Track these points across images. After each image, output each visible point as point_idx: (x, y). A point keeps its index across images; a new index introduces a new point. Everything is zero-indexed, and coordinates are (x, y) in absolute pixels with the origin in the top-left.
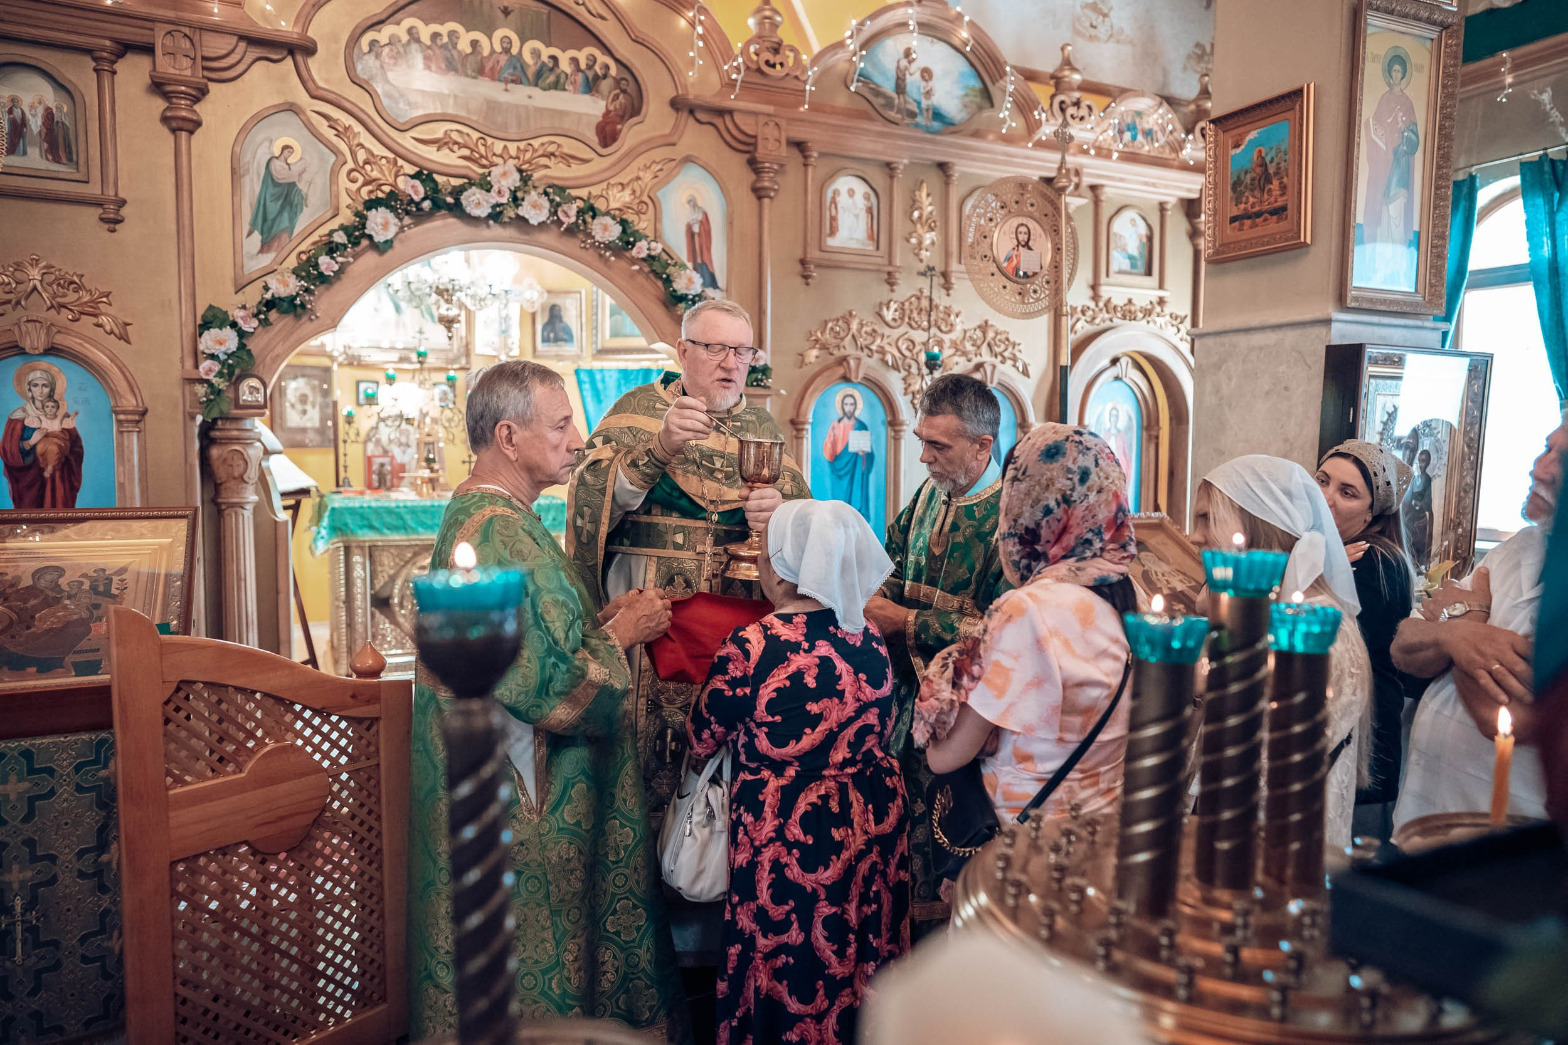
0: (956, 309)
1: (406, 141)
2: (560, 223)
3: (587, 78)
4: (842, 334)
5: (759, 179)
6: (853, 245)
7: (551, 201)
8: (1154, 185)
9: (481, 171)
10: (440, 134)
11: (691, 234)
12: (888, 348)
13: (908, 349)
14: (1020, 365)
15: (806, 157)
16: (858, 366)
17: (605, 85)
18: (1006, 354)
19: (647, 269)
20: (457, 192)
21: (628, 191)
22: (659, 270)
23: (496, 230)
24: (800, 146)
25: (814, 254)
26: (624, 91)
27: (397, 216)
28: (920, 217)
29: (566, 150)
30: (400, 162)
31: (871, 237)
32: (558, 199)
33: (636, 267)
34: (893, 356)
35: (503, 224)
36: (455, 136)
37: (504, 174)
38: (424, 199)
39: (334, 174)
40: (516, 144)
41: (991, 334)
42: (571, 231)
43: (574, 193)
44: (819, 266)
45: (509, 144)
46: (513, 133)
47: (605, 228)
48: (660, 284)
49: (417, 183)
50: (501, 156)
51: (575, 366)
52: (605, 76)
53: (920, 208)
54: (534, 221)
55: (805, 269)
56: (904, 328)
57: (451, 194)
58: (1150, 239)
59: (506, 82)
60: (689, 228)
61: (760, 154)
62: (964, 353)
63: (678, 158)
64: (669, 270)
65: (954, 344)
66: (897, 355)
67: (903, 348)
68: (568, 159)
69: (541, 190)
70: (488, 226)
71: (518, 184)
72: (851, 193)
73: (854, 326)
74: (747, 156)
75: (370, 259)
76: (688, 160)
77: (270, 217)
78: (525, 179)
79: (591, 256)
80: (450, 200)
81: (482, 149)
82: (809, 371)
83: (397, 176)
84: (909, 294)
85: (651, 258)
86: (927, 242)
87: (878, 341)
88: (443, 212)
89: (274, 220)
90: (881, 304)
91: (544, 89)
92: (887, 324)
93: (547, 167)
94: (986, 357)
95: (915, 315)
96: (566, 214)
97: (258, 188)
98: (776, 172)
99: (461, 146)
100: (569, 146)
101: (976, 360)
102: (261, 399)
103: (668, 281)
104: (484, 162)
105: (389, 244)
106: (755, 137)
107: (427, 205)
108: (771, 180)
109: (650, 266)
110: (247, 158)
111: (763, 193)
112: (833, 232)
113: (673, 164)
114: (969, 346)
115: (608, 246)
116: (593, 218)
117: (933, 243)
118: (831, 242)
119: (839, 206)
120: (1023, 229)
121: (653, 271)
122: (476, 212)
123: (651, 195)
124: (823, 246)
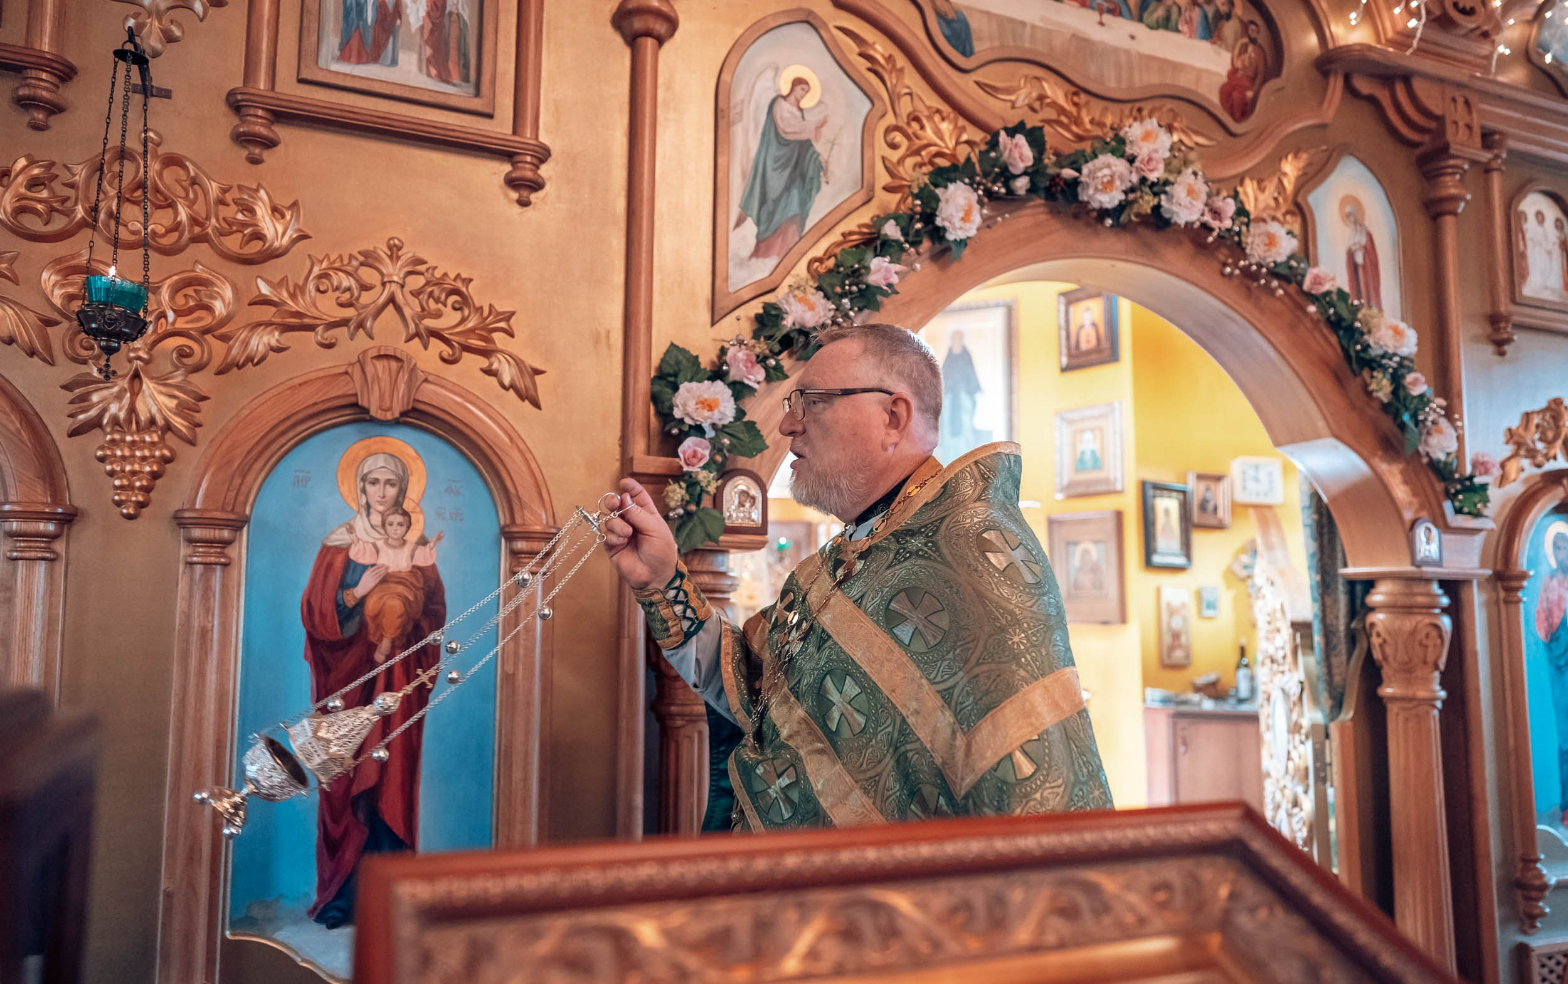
2: (1207, 228)
3: (1206, 17)
6: (1547, 296)
11: (1353, 267)
15: (1491, 157)
17: (1230, 29)
21: (1271, 192)
22: (1345, 315)
24: (1485, 139)
25: (1504, 307)
26: (1253, 41)
27: (979, 199)
29: (1186, 123)
33: (1312, 309)
37: (1147, 137)
38: (1023, 173)
39: (867, 129)
40: (1119, 107)
42: (1218, 245)
44: (1517, 325)
47: (1271, 241)
48: (1337, 338)
49: (1018, 141)
50: (1098, 124)
52: (1228, 16)
54: (1179, 221)
55: (1497, 330)
59: (1101, 12)
60: (1351, 255)
61: (1452, 144)
64: (1362, 315)
68: (1191, 135)
69: (1194, 169)
70: (1100, 229)
72: (1540, 218)
73: (1566, 422)
77: (772, 194)
78: (1174, 147)
80: (1068, 174)
82: (1515, 493)
88: (1038, 200)
89: (777, 201)
91: (1151, 28)
96: (1217, 214)
97: (754, 145)
102: (756, 515)
103: (1353, 334)
105: (965, 246)
106: (1442, 120)
107: (1023, 184)
108: (1457, 185)
110: (739, 95)
111: (1439, 207)
112: (1524, 275)
115: (1274, 271)
116: (1247, 225)
118: (1525, 290)
119: (1528, 236)
123: (1300, 200)
124: (1517, 295)
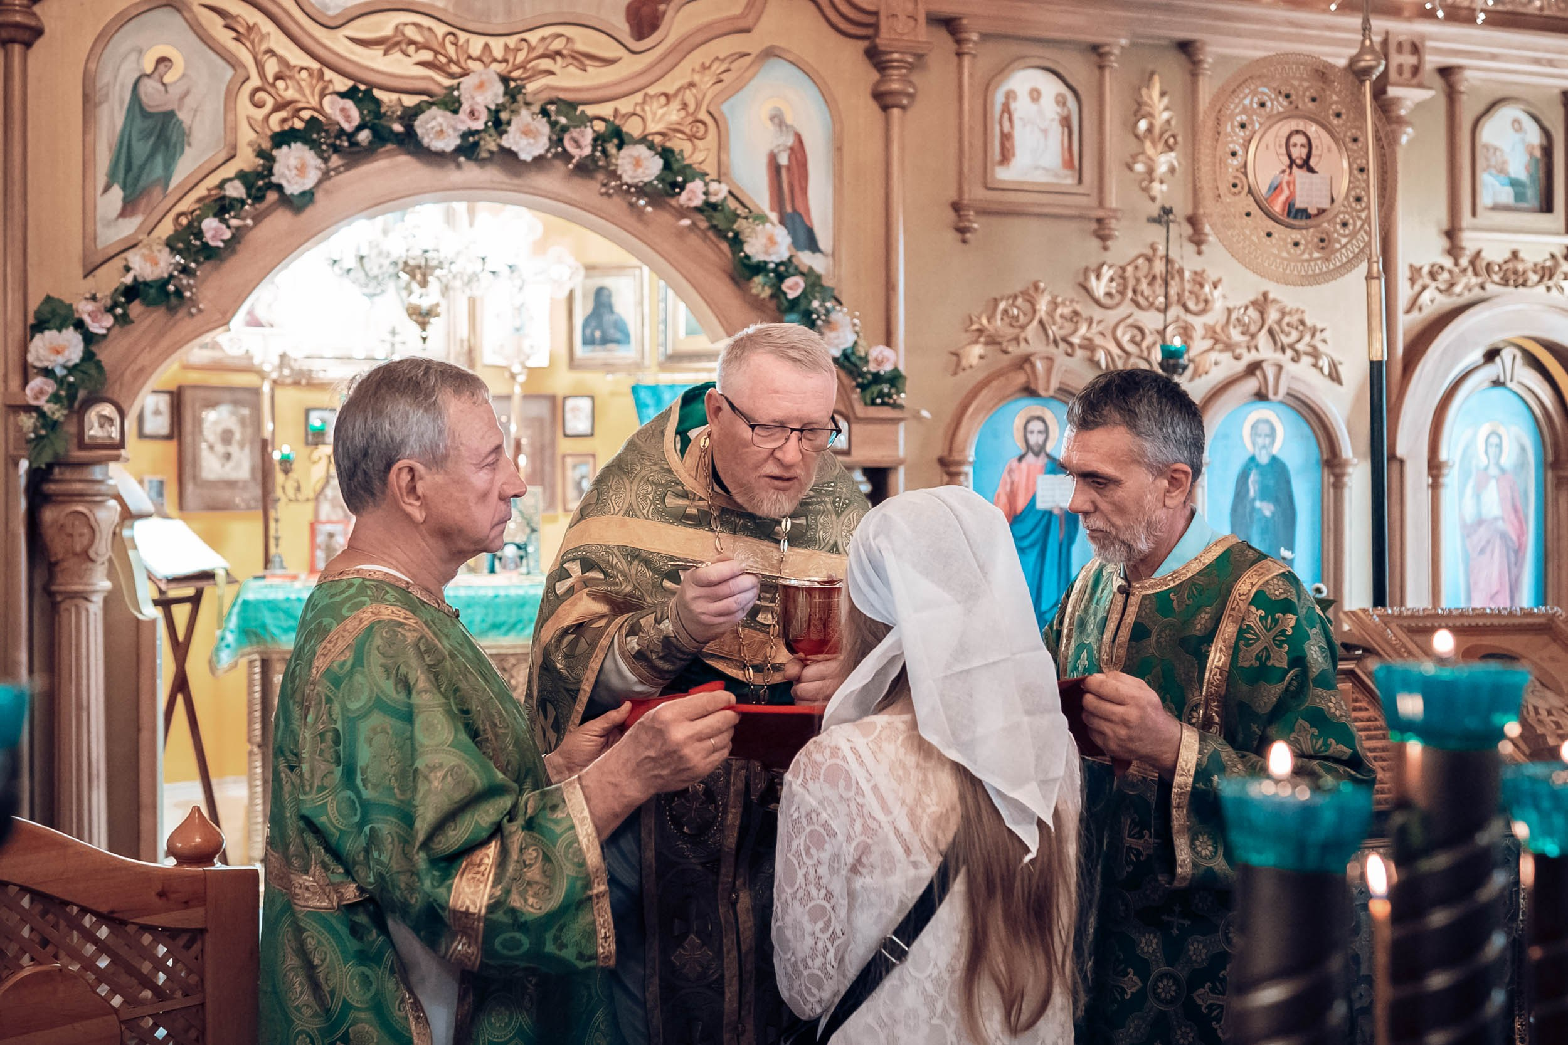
0: (1212, 275)
1: (338, 43)
2: (566, 156)
4: (1022, 320)
5: (884, 79)
6: (1040, 177)
7: (553, 124)
8: (1551, 63)
9: (448, 82)
10: (388, 31)
11: (775, 169)
12: (1098, 340)
13: (1132, 340)
14: (1324, 363)
15: (959, 42)
16: (1049, 371)
18: (1300, 347)
19: (703, 225)
20: (410, 116)
21: (675, 105)
22: (722, 226)
23: (471, 172)
24: (950, 25)
25: (975, 193)
27: (320, 154)
28: (1150, 130)
29: (580, 46)
30: (328, 74)
31: (1068, 164)
32: (563, 120)
33: (686, 222)
34: (1109, 353)
35: (482, 162)
36: (411, 33)
37: (481, 86)
38: (360, 128)
39: (231, 96)
40: (502, 41)
41: (1273, 315)
42: (585, 169)
43: (590, 110)
44: (985, 212)
45: (492, 41)
46: (498, 23)
47: (637, 163)
48: (725, 246)
49: (349, 104)
50: (479, 59)
51: (632, 381)
53: (1150, 115)
54: (526, 156)
55: (961, 217)
56: (1126, 308)
57: (400, 119)
58: (1547, 151)
60: (773, 158)
61: (884, 39)
62: (1229, 347)
63: (755, 51)
64: (740, 225)
65: (1211, 333)
66: (1115, 351)
67: (1125, 340)
68: (581, 59)
69: (536, 108)
70: (459, 166)
71: (501, 100)
72: (1035, 95)
73: (1043, 306)
74: (863, 45)
75: (281, 220)
76: (770, 53)
77: (137, 162)
78: (513, 91)
79: (616, 204)
80: (398, 128)
81: (451, 50)
82: (967, 380)
83: (322, 95)
84: (1134, 252)
85: (710, 208)
86: (1162, 168)
87: (1083, 329)
88: (390, 146)
89: (142, 168)
90: (1086, 270)
92: (1097, 302)
93: (551, 73)
94: (1265, 351)
95: (1144, 286)
96: (578, 145)
97: (119, 122)
98: (911, 67)
99: (419, 47)
100: (584, 40)
101: (1249, 358)
102: (115, 434)
103: (737, 242)
104: (455, 69)
105: (308, 197)
106: (876, 14)
107: (364, 136)
108: (904, 79)
109: (709, 219)
110: (105, 78)
111: (890, 100)
112: (1006, 157)
113: (747, 60)
114: (1236, 335)
115: (642, 190)
116: (620, 147)
117: (1172, 170)
118: (1004, 174)
119: (1015, 117)
120: (1299, 139)
121: (714, 227)
122: (437, 145)
123: (712, 110)
124: (989, 180)
